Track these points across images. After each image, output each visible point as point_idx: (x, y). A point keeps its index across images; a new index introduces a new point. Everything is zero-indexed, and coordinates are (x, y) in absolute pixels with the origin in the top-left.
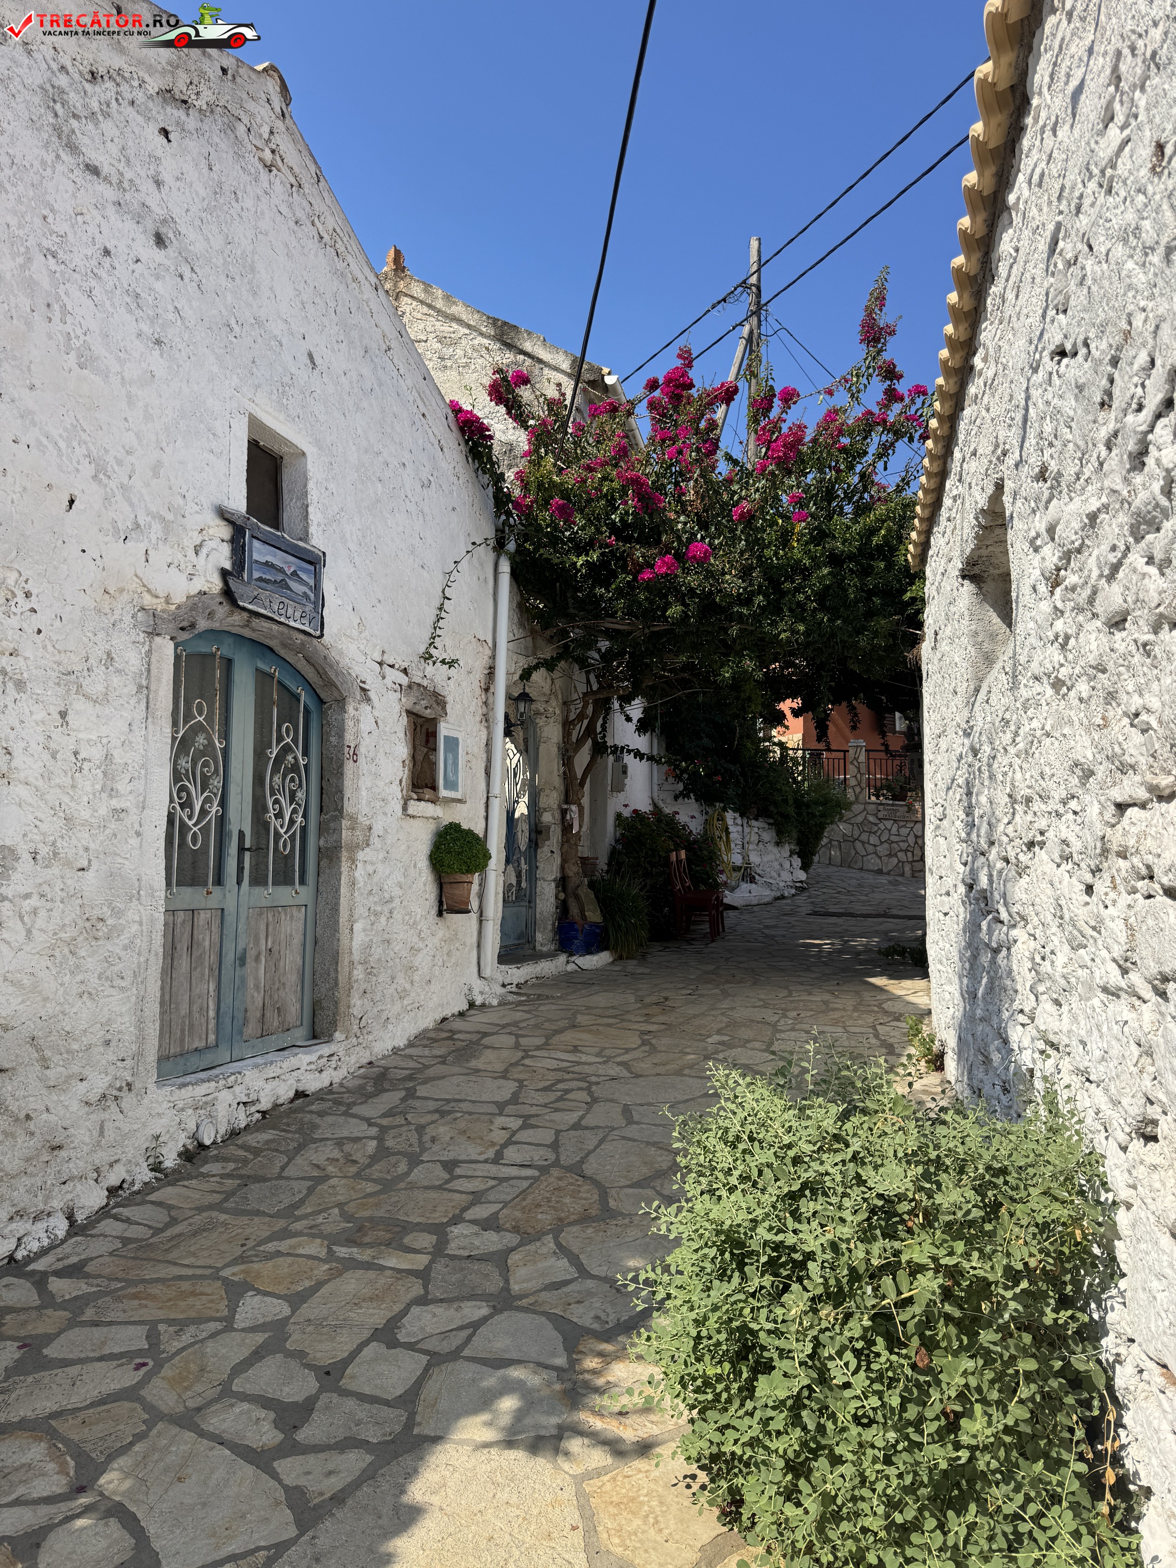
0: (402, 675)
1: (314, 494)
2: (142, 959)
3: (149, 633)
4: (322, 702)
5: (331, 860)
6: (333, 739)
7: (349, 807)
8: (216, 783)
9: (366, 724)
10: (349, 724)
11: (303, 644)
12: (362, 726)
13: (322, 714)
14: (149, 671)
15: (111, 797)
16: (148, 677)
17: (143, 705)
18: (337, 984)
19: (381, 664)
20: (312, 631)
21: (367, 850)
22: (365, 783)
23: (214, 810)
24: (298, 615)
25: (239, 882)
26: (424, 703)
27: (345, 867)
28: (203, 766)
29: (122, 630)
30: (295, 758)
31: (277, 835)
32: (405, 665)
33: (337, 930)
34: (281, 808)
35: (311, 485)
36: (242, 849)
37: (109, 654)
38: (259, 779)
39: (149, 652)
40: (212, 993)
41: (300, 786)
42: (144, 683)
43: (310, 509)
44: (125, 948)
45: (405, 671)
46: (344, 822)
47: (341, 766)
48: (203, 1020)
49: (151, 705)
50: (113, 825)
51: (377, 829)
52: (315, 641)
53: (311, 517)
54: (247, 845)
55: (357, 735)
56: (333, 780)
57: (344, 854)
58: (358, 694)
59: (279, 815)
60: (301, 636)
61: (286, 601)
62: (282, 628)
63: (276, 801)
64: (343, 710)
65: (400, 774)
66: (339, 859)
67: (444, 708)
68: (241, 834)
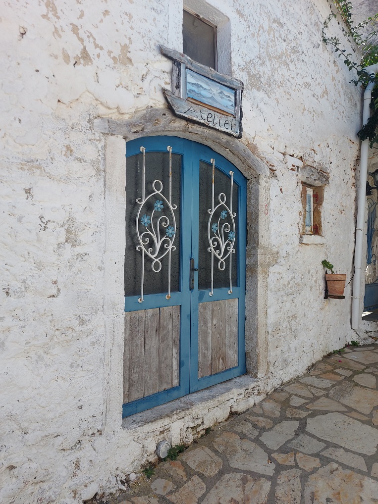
0: (300, 161)
1: (235, 44)
2: (106, 350)
3: (104, 134)
4: (246, 179)
5: (252, 273)
6: (252, 201)
7: (262, 241)
8: (172, 232)
9: (274, 191)
10: (262, 192)
11: (227, 142)
12: (271, 192)
13: (246, 187)
14: (105, 159)
15: (74, 246)
16: (105, 164)
17: (102, 183)
18: (257, 345)
19: (284, 154)
20: (233, 133)
21: (276, 266)
22: (273, 227)
23: (170, 247)
24: (222, 122)
25: (191, 289)
26: (314, 177)
27: (260, 277)
28: (161, 221)
29: (79, 131)
30: (228, 214)
31: (216, 260)
32: (301, 154)
33: (256, 314)
34: (218, 244)
35: (233, 40)
36: (192, 269)
37: (68, 147)
38: (203, 227)
39: (104, 147)
40: (175, 355)
41: (232, 230)
42: (102, 168)
43: (233, 55)
44: (93, 344)
45: (301, 159)
46: (259, 251)
47: (257, 217)
48: (169, 372)
49: (108, 183)
50: (78, 265)
51: (283, 253)
52: (237, 140)
53: (233, 59)
54: (196, 266)
55: (268, 198)
56: (253, 226)
57: (259, 269)
58: (268, 173)
59: (218, 248)
60: (226, 137)
61: (213, 113)
62: (212, 132)
63: (216, 240)
64: (258, 183)
65: (298, 220)
66: (256, 272)
67: (327, 179)
68: (191, 260)
